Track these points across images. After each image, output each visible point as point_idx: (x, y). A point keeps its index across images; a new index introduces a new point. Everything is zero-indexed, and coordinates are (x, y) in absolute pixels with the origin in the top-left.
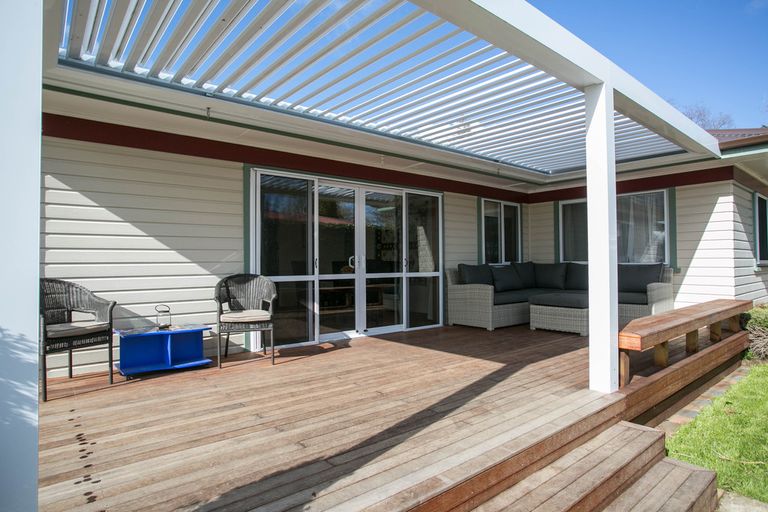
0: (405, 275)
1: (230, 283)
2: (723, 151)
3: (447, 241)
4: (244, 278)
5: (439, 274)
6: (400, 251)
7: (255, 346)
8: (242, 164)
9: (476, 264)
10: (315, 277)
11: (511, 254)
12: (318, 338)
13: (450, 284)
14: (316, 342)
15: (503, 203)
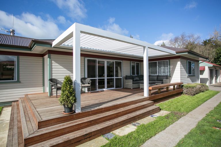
0: (115, 78)
1: (82, 79)
2: (177, 53)
3: (123, 71)
4: (85, 79)
5: (122, 77)
6: (114, 73)
7: (86, 91)
8: (83, 57)
9: (130, 75)
10: (97, 78)
11: (138, 73)
12: (98, 90)
13: (124, 80)
14: (97, 91)
15: (136, 62)
